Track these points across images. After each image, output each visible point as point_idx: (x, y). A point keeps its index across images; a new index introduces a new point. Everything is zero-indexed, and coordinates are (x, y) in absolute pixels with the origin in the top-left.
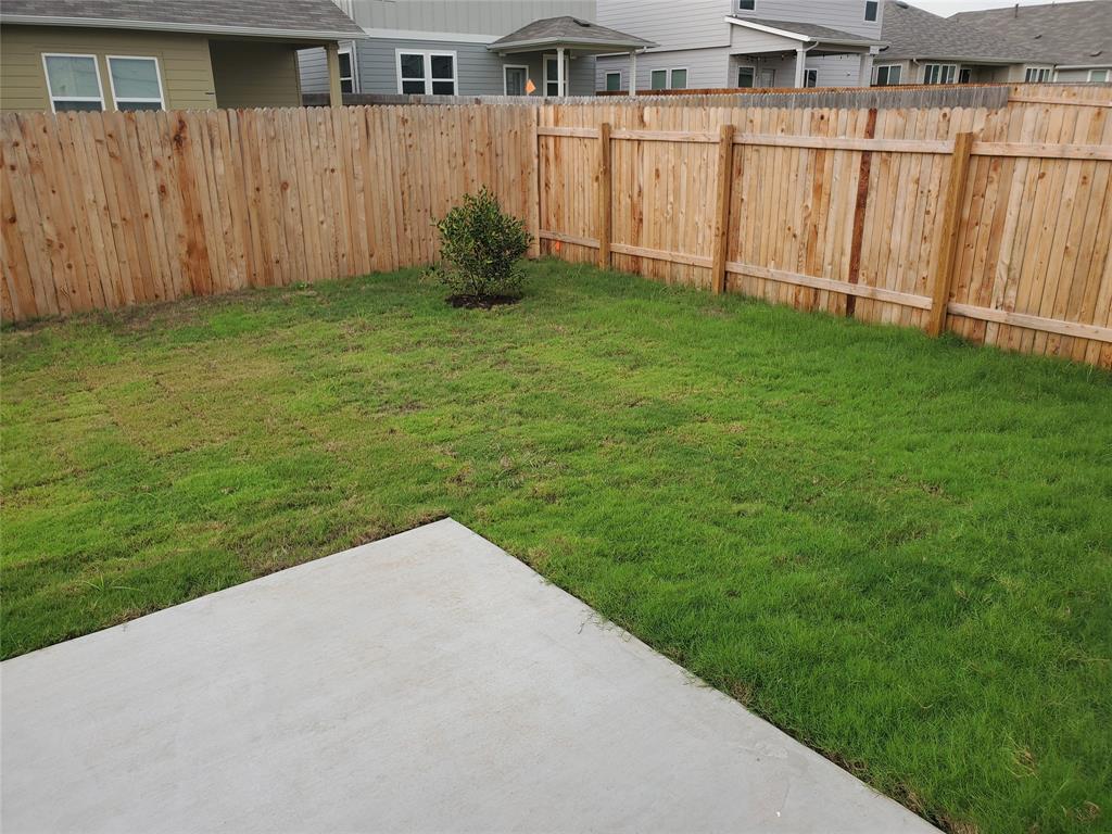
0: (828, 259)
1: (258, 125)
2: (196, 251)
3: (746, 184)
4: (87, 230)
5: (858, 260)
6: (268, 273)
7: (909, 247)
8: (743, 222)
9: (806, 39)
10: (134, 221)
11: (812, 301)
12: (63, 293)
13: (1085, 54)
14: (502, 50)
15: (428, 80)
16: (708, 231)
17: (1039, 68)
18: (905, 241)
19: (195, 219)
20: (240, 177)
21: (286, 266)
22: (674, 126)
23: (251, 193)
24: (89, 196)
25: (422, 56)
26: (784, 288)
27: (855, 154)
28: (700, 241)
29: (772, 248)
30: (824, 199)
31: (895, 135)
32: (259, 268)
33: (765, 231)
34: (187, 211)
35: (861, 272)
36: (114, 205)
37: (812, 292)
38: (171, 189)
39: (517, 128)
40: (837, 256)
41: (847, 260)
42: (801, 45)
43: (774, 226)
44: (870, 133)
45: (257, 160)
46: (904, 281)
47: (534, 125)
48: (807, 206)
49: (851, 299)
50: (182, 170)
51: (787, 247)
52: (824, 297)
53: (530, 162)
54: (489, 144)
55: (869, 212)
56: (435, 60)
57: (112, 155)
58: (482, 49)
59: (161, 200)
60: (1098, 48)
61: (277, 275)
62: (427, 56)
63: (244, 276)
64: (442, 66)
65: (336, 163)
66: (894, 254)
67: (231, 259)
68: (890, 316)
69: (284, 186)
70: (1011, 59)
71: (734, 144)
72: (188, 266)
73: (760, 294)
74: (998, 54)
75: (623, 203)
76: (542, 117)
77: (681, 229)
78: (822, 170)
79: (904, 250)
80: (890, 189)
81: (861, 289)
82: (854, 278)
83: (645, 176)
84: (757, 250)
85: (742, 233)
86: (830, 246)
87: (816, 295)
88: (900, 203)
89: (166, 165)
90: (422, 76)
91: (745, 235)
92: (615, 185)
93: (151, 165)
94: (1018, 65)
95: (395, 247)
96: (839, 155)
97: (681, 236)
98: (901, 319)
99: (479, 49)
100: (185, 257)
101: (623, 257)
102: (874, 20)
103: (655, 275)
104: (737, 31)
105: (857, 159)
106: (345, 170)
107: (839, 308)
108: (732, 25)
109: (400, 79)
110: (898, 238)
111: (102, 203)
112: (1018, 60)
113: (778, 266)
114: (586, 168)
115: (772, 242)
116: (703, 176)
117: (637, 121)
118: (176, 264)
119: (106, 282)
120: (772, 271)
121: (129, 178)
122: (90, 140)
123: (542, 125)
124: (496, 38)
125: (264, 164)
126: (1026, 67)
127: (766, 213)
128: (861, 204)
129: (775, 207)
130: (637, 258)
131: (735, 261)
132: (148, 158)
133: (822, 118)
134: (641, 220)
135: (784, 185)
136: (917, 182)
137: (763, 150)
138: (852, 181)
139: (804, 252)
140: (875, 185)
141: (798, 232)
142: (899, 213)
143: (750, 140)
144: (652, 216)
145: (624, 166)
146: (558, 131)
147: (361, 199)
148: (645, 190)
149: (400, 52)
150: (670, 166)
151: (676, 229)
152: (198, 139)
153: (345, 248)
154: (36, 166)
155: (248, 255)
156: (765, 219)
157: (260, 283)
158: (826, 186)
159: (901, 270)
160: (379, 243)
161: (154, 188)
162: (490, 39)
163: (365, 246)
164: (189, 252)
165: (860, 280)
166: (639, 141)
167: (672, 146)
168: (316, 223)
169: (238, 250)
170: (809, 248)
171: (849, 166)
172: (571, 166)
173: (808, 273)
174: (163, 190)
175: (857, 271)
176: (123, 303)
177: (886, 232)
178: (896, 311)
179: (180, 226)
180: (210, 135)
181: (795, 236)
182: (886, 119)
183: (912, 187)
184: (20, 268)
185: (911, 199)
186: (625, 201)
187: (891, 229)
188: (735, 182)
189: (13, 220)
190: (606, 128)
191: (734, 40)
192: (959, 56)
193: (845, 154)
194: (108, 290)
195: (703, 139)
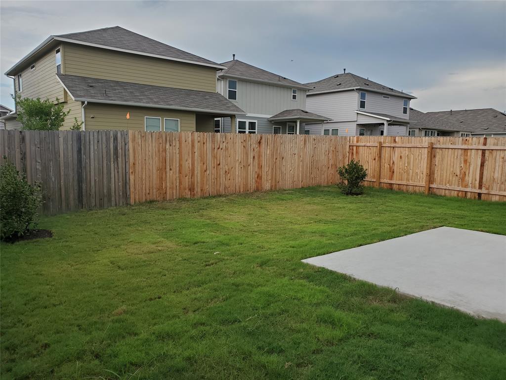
0: (470, 182)
1: (278, 139)
2: (259, 177)
3: (437, 160)
4: (235, 168)
5: (482, 183)
6: (276, 185)
7: (501, 178)
8: (436, 172)
9: (388, 119)
10: (246, 167)
11: (464, 196)
12: (227, 187)
13: (482, 129)
14: (273, 120)
15: (247, 130)
16: (422, 175)
17: (466, 133)
18: (500, 176)
19: (260, 167)
20: (272, 155)
21: (280, 183)
22: (408, 143)
23: (274, 160)
24: (237, 159)
25: (245, 122)
26: (453, 192)
27: (479, 150)
28: (418, 178)
29: (448, 180)
30: (468, 164)
31: (494, 145)
32: (274, 184)
33: (445, 174)
34: (259, 164)
35: (483, 186)
36: (242, 162)
37: (464, 193)
38: (256, 157)
39: (343, 143)
40: (473, 181)
41: (477, 182)
42: (386, 121)
43: (448, 173)
44: (485, 144)
45: (277, 150)
46: (500, 188)
47: (348, 143)
48: (461, 167)
49: (480, 194)
50: (260, 152)
51: (454, 179)
52: (469, 195)
53: (346, 154)
54: (335, 148)
55: (485, 168)
56: (250, 123)
57: (244, 146)
58: (266, 120)
59: (253, 161)
60: (487, 126)
61: (278, 186)
62: (247, 121)
63: (270, 186)
64: (252, 125)
65: (296, 152)
66: (496, 180)
67: (267, 180)
68: (495, 199)
69: (283, 158)
70: (455, 130)
71: (433, 148)
72: (257, 181)
73: (443, 194)
74: (450, 127)
75: (386, 167)
76: (351, 140)
77: (411, 174)
78: (467, 155)
79: (499, 179)
80: (493, 161)
81: (484, 191)
82: (480, 187)
83: (395, 158)
84: (441, 181)
85: (436, 175)
86: (471, 179)
87: (466, 194)
88: (497, 164)
89: (256, 150)
90: (245, 129)
91: (437, 176)
92: (383, 161)
93: (252, 150)
94: (458, 132)
95: (308, 180)
96: (473, 151)
97: (410, 177)
98: (499, 200)
99: (264, 120)
100: (256, 179)
101: (385, 184)
102: (406, 113)
103: (399, 189)
104: (359, 116)
105: (480, 153)
106: (298, 154)
107: (475, 197)
108: (358, 113)
109: (238, 130)
110: (497, 175)
111: (240, 161)
112: (457, 130)
113: (450, 185)
114: (370, 156)
115: (448, 177)
116: (420, 158)
117: (393, 141)
118: (254, 181)
119: (237, 185)
120: (448, 187)
121: (247, 154)
122: (240, 141)
123: (351, 142)
124: (271, 116)
125: (279, 152)
126: (461, 133)
127: (445, 169)
128: (482, 165)
129: (449, 167)
130: (391, 184)
131: (433, 184)
132: (252, 148)
133: (466, 140)
134: (394, 172)
135: (452, 160)
136: (503, 158)
137: (444, 150)
138: (479, 158)
139: (460, 180)
140: (487, 159)
141: (458, 174)
142: (497, 168)
143: (439, 147)
144: (398, 170)
145: (387, 155)
146: (358, 144)
147: (301, 163)
148: (396, 163)
149: (238, 120)
150: (406, 155)
151: (408, 174)
152: (264, 142)
153: (296, 179)
154: (227, 149)
155: (272, 179)
156: (445, 171)
157: (273, 188)
158: (469, 160)
159: (498, 185)
160: (304, 178)
161: (252, 157)
162: (269, 116)
163: (300, 179)
164: (257, 177)
165: (483, 188)
166: (393, 147)
167: (407, 149)
168: (289, 171)
169: (269, 177)
170: (463, 179)
171: (477, 154)
172: (363, 155)
173: (462, 187)
174: (254, 157)
175: (482, 185)
176: (240, 191)
177: (492, 173)
178: (497, 197)
179: (256, 169)
180: (267, 142)
181: (457, 175)
182: (491, 140)
183: (501, 160)
184: (218, 179)
185: (501, 163)
186: (387, 166)
187: (494, 172)
188: (433, 159)
189: (219, 164)
190: (380, 143)
191: (358, 119)
192: (437, 128)
193: (476, 150)
194: (237, 188)
195: (421, 147)
